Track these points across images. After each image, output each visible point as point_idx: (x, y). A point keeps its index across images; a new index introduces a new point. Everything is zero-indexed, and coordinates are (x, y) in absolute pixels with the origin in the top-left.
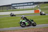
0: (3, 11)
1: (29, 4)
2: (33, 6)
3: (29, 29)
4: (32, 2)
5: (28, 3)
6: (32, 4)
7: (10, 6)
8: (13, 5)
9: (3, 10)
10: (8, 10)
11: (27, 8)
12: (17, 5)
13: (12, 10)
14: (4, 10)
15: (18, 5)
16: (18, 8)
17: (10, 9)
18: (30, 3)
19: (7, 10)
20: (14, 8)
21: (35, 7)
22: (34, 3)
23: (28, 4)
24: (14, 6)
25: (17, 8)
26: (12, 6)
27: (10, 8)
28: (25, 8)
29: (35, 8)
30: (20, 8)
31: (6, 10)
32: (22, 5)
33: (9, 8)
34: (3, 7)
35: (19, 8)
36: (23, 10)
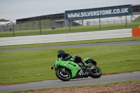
0: (41, 33)
1: (118, 11)
2: (129, 17)
3: (117, 85)
4: (126, 6)
5: (112, 8)
6: (126, 10)
7: (60, 16)
8: (70, 16)
9: (40, 29)
10: (56, 29)
11: (112, 23)
12: (82, 13)
13: (68, 28)
14: (42, 30)
15: (85, 13)
16: (85, 24)
17: (62, 27)
18: (120, 7)
19: (53, 28)
20: (72, 22)
21: (133, 19)
22: (133, 7)
23: (114, 10)
24: (72, 18)
25: (81, 23)
26: (67, 17)
27: (63, 22)
28: (105, 23)
29: (135, 23)
30: (91, 24)
31: (50, 29)
32: (95, 14)
33: (58, 22)
34: (42, 21)
35: (88, 23)
36: (100, 28)
